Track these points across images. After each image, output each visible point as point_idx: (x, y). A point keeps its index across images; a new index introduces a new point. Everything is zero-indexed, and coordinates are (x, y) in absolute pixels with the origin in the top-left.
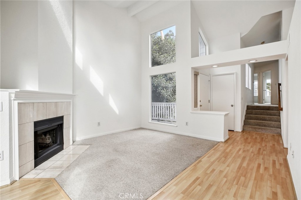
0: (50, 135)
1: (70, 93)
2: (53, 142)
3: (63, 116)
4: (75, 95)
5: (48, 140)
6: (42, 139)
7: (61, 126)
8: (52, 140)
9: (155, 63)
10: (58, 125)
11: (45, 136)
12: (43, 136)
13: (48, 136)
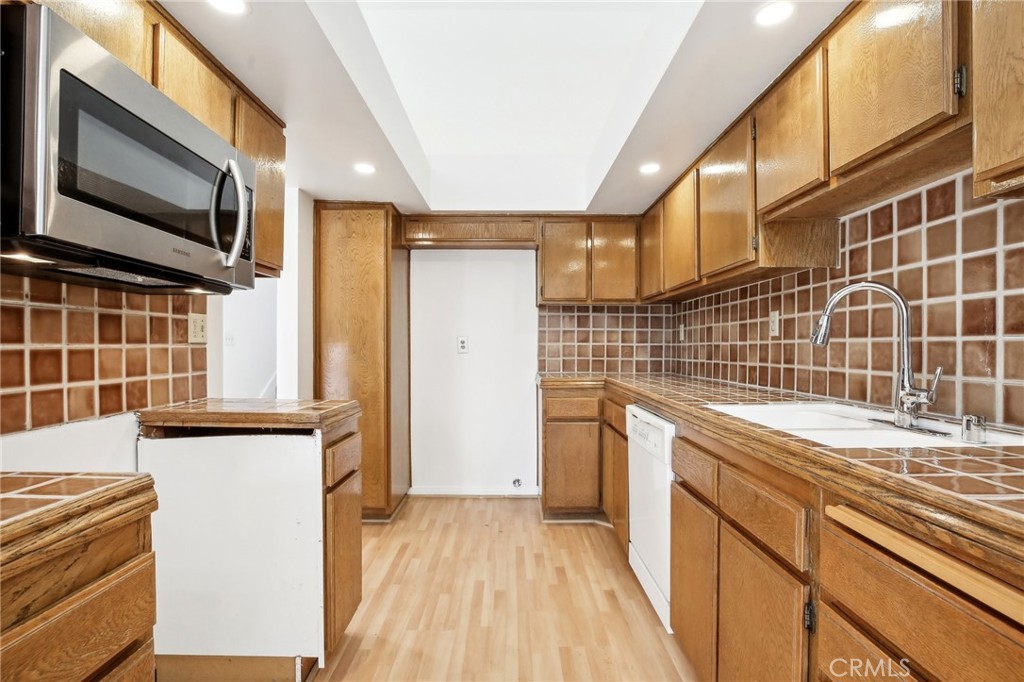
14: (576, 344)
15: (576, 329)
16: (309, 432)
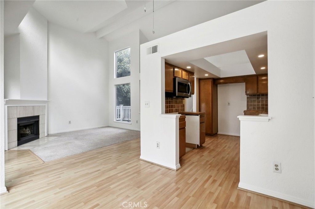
0: (29, 128)
1: (46, 99)
2: (31, 133)
3: (39, 116)
4: (49, 101)
5: (28, 131)
6: (24, 131)
7: (37, 122)
8: (31, 132)
9: (120, 75)
10: (35, 121)
11: (26, 129)
12: (24, 129)
13: (28, 129)
14: (257, 103)
15: (257, 100)
16: (198, 115)
